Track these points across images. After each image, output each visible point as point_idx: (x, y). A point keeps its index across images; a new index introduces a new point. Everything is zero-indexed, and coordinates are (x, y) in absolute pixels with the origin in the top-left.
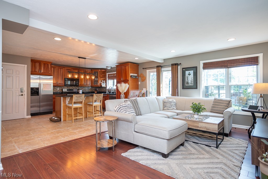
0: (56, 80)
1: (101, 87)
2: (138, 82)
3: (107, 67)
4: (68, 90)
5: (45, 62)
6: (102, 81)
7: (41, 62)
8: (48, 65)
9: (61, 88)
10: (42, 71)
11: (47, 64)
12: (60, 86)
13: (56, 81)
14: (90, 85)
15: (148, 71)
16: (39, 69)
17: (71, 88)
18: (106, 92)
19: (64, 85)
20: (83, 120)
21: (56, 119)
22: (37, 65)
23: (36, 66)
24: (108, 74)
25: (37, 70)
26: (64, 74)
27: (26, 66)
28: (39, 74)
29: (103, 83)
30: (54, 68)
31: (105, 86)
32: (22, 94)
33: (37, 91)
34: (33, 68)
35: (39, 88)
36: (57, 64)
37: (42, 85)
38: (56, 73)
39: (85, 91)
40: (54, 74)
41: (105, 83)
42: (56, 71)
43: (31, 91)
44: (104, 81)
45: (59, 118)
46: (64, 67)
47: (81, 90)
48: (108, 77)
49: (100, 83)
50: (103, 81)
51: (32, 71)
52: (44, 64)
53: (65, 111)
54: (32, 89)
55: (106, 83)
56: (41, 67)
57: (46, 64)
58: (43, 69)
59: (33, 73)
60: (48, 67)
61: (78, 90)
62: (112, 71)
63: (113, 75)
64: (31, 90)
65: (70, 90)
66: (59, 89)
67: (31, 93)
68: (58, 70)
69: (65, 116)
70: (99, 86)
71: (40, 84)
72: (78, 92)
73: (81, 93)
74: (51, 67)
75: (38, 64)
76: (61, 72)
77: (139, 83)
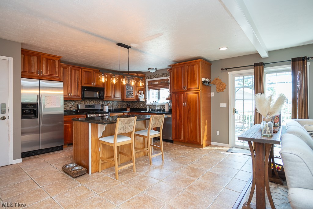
0: (68, 89)
1: (138, 100)
2: (210, 93)
3: (149, 69)
4: (86, 106)
5: (49, 55)
6: (138, 92)
7: (41, 56)
8: (54, 62)
9: (75, 104)
10: (44, 72)
11: (53, 60)
12: (74, 101)
13: (68, 91)
14: (121, 98)
15: (230, 73)
16: (37, 69)
17: (91, 103)
18: (146, 110)
19: (80, 98)
20: (135, 171)
21: (77, 168)
22: (34, 60)
23: (32, 62)
24: (148, 81)
25: (34, 70)
26: (80, 79)
27: (11, 59)
28: (38, 77)
29: (141, 94)
30: (64, 68)
31: (144, 100)
32: (4, 117)
33: (33, 110)
34: (27, 65)
35: (38, 103)
36: (69, 61)
37: (43, 99)
38: (67, 77)
39: (112, 107)
40: (64, 78)
41: (143, 95)
42: (67, 74)
43: (23, 110)
44: (142, 92)
45: (83, 166)
46: (81, 68)
47: (107, 107)
48: (149, 85)
49: (136, 94)
50: (140, 92)
51: (23, 72)
52: (47, 59)
53: (96, 152)
54: (24, 105)
55: (145, 94)
56: (41, 64)
57: (50, 60)
58: (44, 68)
59: (26, 75)
60: (55, 66)
61: (102, 105)
62: (157, 76)
63: (157, 83)
64: (22, 107)
65: (90, 106)
66: (72, 105)
67: (23, 113)
68: (71, 71)
69: (96, 162)
70: (135, 100)
71: (39, 97)
72: (102, 110)
73: (107, 111)
74: (60, 66)
75: (36, 58)
76: (76, 76)
77: (213, 94)
